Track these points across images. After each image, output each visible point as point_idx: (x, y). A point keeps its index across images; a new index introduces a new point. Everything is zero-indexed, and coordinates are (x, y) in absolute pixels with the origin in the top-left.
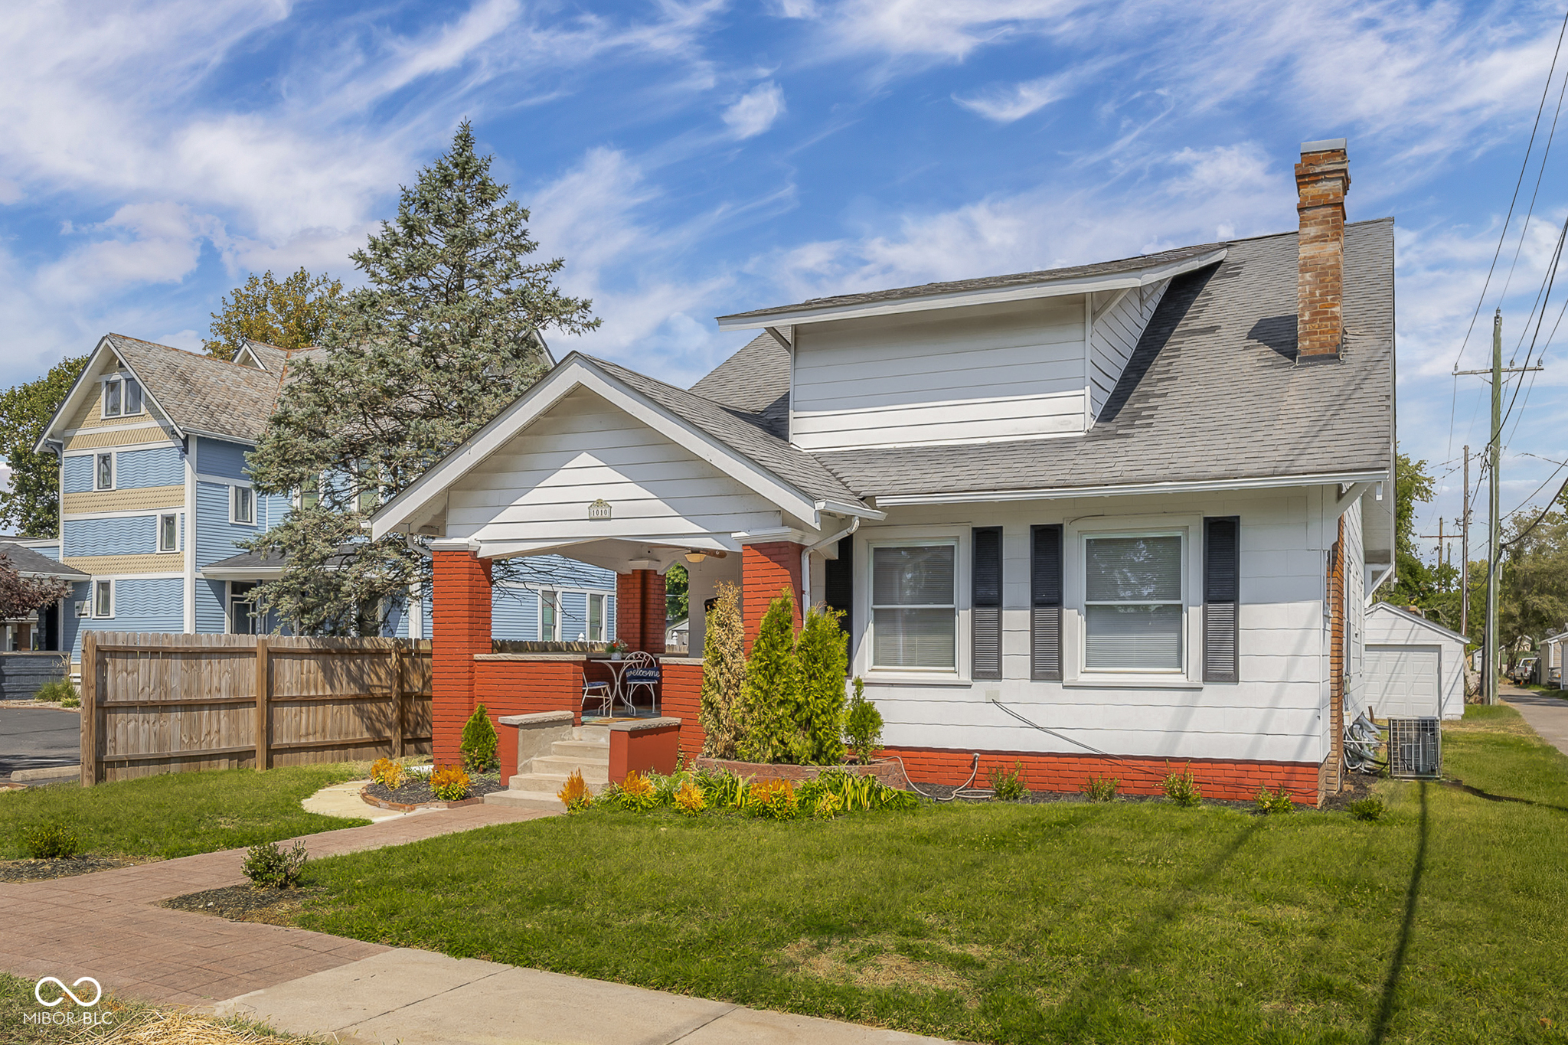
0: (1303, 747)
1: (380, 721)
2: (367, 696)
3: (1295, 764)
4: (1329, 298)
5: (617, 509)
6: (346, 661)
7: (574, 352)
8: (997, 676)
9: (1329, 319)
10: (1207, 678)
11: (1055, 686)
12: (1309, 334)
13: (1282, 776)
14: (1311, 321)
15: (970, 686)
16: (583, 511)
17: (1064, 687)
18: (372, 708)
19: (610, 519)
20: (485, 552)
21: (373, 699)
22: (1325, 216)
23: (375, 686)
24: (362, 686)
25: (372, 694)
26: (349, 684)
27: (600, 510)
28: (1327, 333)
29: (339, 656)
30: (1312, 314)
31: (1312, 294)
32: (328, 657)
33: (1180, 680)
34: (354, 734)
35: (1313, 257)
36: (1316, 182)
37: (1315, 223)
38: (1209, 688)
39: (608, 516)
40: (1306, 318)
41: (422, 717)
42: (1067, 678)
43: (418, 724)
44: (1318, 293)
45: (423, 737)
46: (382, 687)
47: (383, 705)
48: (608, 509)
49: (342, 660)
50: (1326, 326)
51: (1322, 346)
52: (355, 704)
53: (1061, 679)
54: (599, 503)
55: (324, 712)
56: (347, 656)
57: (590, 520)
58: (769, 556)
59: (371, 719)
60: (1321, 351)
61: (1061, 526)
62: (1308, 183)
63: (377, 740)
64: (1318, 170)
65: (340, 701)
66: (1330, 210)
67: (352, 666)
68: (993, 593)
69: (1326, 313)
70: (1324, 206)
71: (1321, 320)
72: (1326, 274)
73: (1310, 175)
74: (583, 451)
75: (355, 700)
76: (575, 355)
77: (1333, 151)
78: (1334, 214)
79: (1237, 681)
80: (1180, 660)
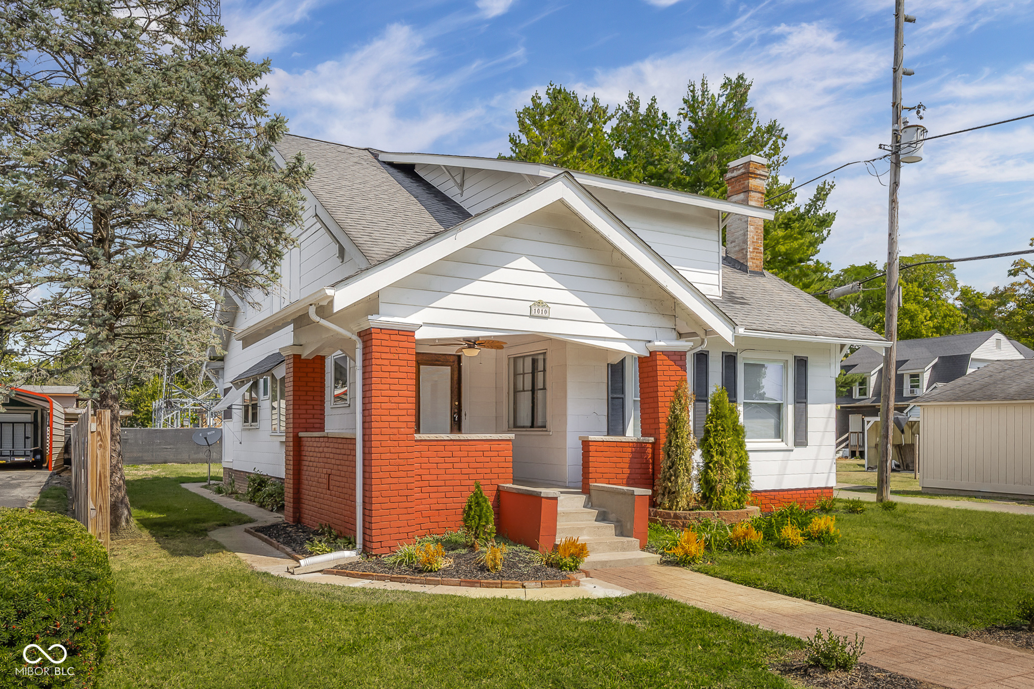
0: (828, 479)
4: (759, 242)
5: (554, 310)
10: (796, 444)
12: (752, 259)
14: (753, 252)
19: (547, 318)
27: (541, 310)
28: (758, 259)
31: (753, 238)
37: (755, 200)
38: (798, 450)
39: (547, 315)
48: (548, 310)
50: (758, 256)
51: (757, 266)
54: (540, 303)
57: (531, 316)
60: (756, 269)
62: (753, 177)
64: (758, 172)
66: (760, 195)
68: (704, 392)
69: (758, 249)
70: (759, 192)
71: (756, 252)
73: (755, 174)
78: (762, 198)
79: (807, 445)
80: (779, 433)
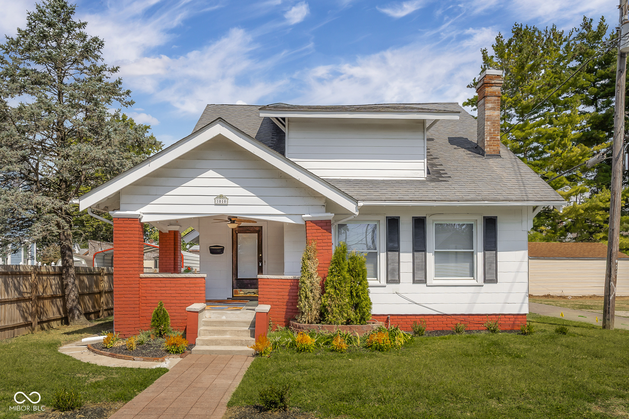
0: (521, 307)
1: (26, 312)
2: (22, 299)
3: (518, 315)
4: (496, 132)
5: (231, 200)
6: (14, 279)
7: (220, 118)
8: (398, 282)
9: (496, 140)
10: (485, 281)
11: (423, 286)
12: (489, 145)
13: (513, 319)
14: (490, 141)
15: (385, 286)
16: (211, 200)
17: (427, 286)
18: (23, 304)
19: (227, 205)
20: (145, 219)
21: (25, 300)
22: (495, 100)
23: (24, 292)
24: (20, 293)
25: (24, 297)
26: (14, 291)
27: (221, 200)
28: (495, 146)
29: (11, 276)
30: (490, 138)
31: (490, 130)
32: (7, 276)
33: (474, 282)
34: (17, 320)
35: (490, 116)
36: (492, 86)
37: (491, 103)
38: (486, 286)
39: (226, 203)
40: (488, 139)
41: (43, 309)
42: (428, 282)
43: (41, 313)
44: (492, 130)
45: (44, 320)
46: (27, 293)
47: (28, 303)
48: (226, 200)
49: (12, 279)
50: (495, 143)
51: (494, 151)
52: (17, 303)
53: (426, 282)
54: (221, 196)
55: (5, 308)
56: (14, 276)
57: (216, 205)
58: (321, 227)
59: (23, 311)
60: (493, 153)
61: (425, 217)
62: (489, 86)
63: (26, 323)
64: (493, 82)
65: (11, 302)
66: (496, 98)
67: (16, 281)
68: (396, 245)
69: (495, 138)
70: (494, 96)
71: (493, 141)
72: (495, 123)
73: (490, 83)
74: (210, 169)
75: (18, 301)
76: (219, 120)
77: (498, 75)
78: (498, 100)
79: (497, 282)
80: (472, 274)
